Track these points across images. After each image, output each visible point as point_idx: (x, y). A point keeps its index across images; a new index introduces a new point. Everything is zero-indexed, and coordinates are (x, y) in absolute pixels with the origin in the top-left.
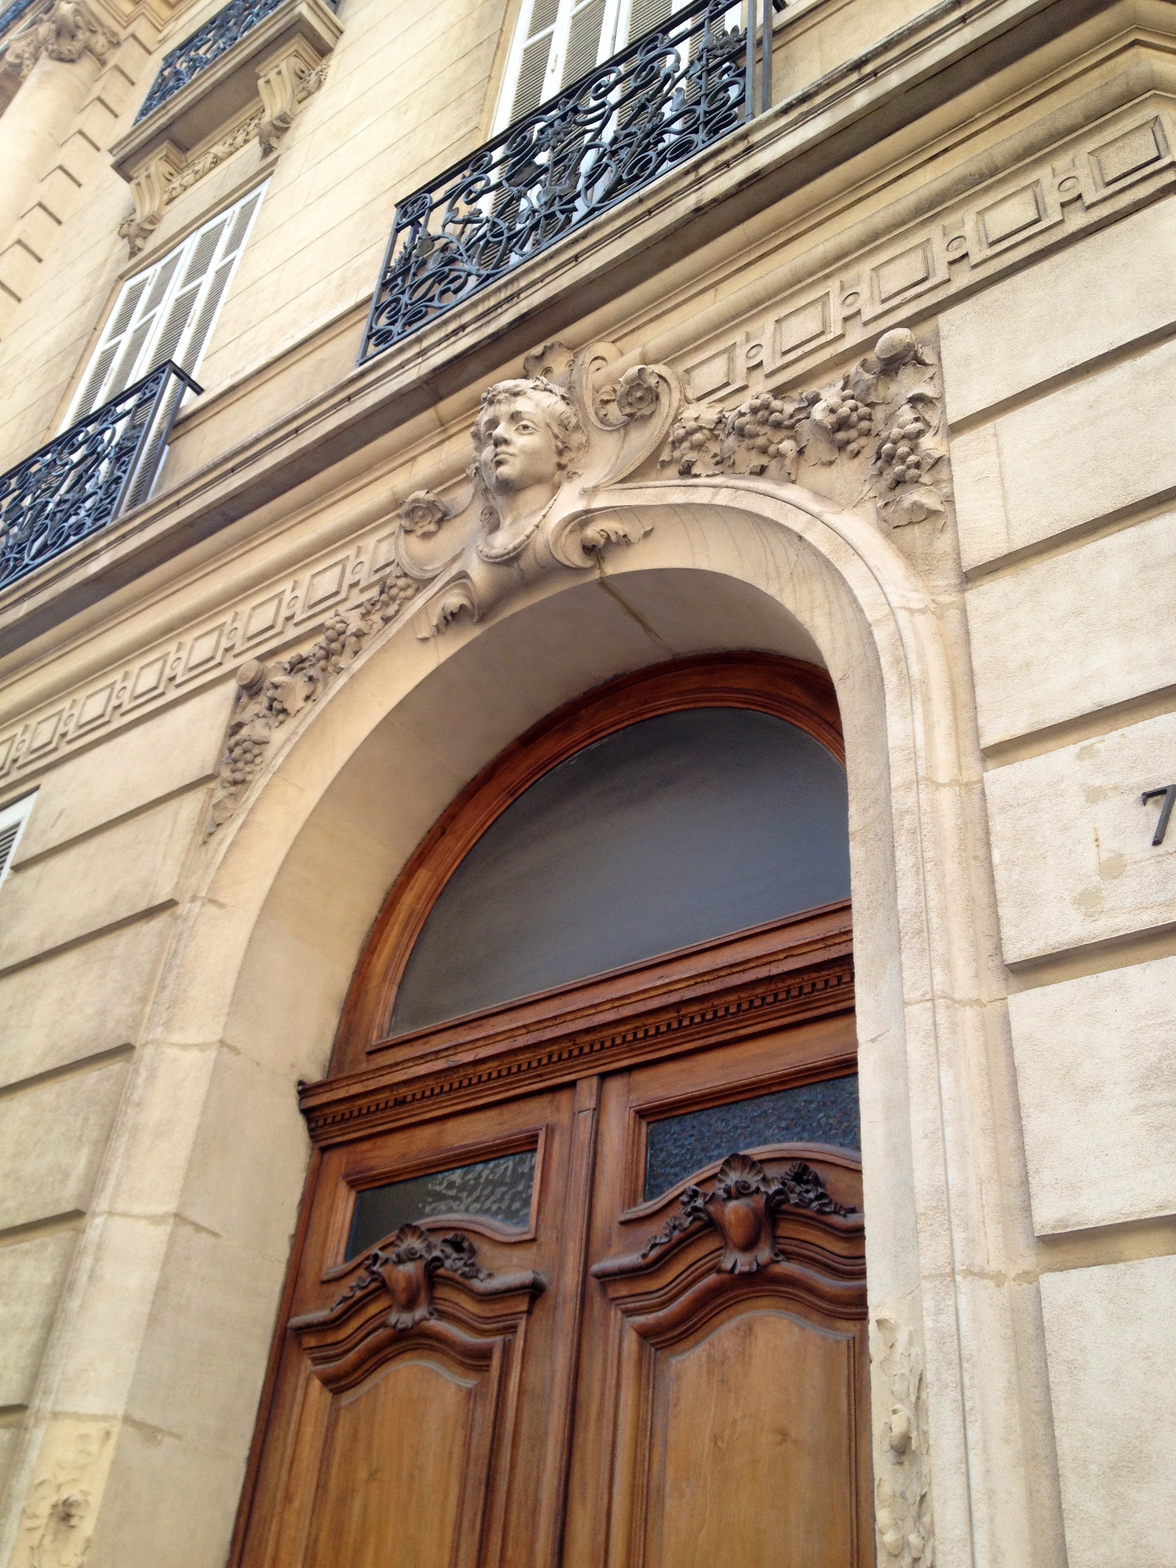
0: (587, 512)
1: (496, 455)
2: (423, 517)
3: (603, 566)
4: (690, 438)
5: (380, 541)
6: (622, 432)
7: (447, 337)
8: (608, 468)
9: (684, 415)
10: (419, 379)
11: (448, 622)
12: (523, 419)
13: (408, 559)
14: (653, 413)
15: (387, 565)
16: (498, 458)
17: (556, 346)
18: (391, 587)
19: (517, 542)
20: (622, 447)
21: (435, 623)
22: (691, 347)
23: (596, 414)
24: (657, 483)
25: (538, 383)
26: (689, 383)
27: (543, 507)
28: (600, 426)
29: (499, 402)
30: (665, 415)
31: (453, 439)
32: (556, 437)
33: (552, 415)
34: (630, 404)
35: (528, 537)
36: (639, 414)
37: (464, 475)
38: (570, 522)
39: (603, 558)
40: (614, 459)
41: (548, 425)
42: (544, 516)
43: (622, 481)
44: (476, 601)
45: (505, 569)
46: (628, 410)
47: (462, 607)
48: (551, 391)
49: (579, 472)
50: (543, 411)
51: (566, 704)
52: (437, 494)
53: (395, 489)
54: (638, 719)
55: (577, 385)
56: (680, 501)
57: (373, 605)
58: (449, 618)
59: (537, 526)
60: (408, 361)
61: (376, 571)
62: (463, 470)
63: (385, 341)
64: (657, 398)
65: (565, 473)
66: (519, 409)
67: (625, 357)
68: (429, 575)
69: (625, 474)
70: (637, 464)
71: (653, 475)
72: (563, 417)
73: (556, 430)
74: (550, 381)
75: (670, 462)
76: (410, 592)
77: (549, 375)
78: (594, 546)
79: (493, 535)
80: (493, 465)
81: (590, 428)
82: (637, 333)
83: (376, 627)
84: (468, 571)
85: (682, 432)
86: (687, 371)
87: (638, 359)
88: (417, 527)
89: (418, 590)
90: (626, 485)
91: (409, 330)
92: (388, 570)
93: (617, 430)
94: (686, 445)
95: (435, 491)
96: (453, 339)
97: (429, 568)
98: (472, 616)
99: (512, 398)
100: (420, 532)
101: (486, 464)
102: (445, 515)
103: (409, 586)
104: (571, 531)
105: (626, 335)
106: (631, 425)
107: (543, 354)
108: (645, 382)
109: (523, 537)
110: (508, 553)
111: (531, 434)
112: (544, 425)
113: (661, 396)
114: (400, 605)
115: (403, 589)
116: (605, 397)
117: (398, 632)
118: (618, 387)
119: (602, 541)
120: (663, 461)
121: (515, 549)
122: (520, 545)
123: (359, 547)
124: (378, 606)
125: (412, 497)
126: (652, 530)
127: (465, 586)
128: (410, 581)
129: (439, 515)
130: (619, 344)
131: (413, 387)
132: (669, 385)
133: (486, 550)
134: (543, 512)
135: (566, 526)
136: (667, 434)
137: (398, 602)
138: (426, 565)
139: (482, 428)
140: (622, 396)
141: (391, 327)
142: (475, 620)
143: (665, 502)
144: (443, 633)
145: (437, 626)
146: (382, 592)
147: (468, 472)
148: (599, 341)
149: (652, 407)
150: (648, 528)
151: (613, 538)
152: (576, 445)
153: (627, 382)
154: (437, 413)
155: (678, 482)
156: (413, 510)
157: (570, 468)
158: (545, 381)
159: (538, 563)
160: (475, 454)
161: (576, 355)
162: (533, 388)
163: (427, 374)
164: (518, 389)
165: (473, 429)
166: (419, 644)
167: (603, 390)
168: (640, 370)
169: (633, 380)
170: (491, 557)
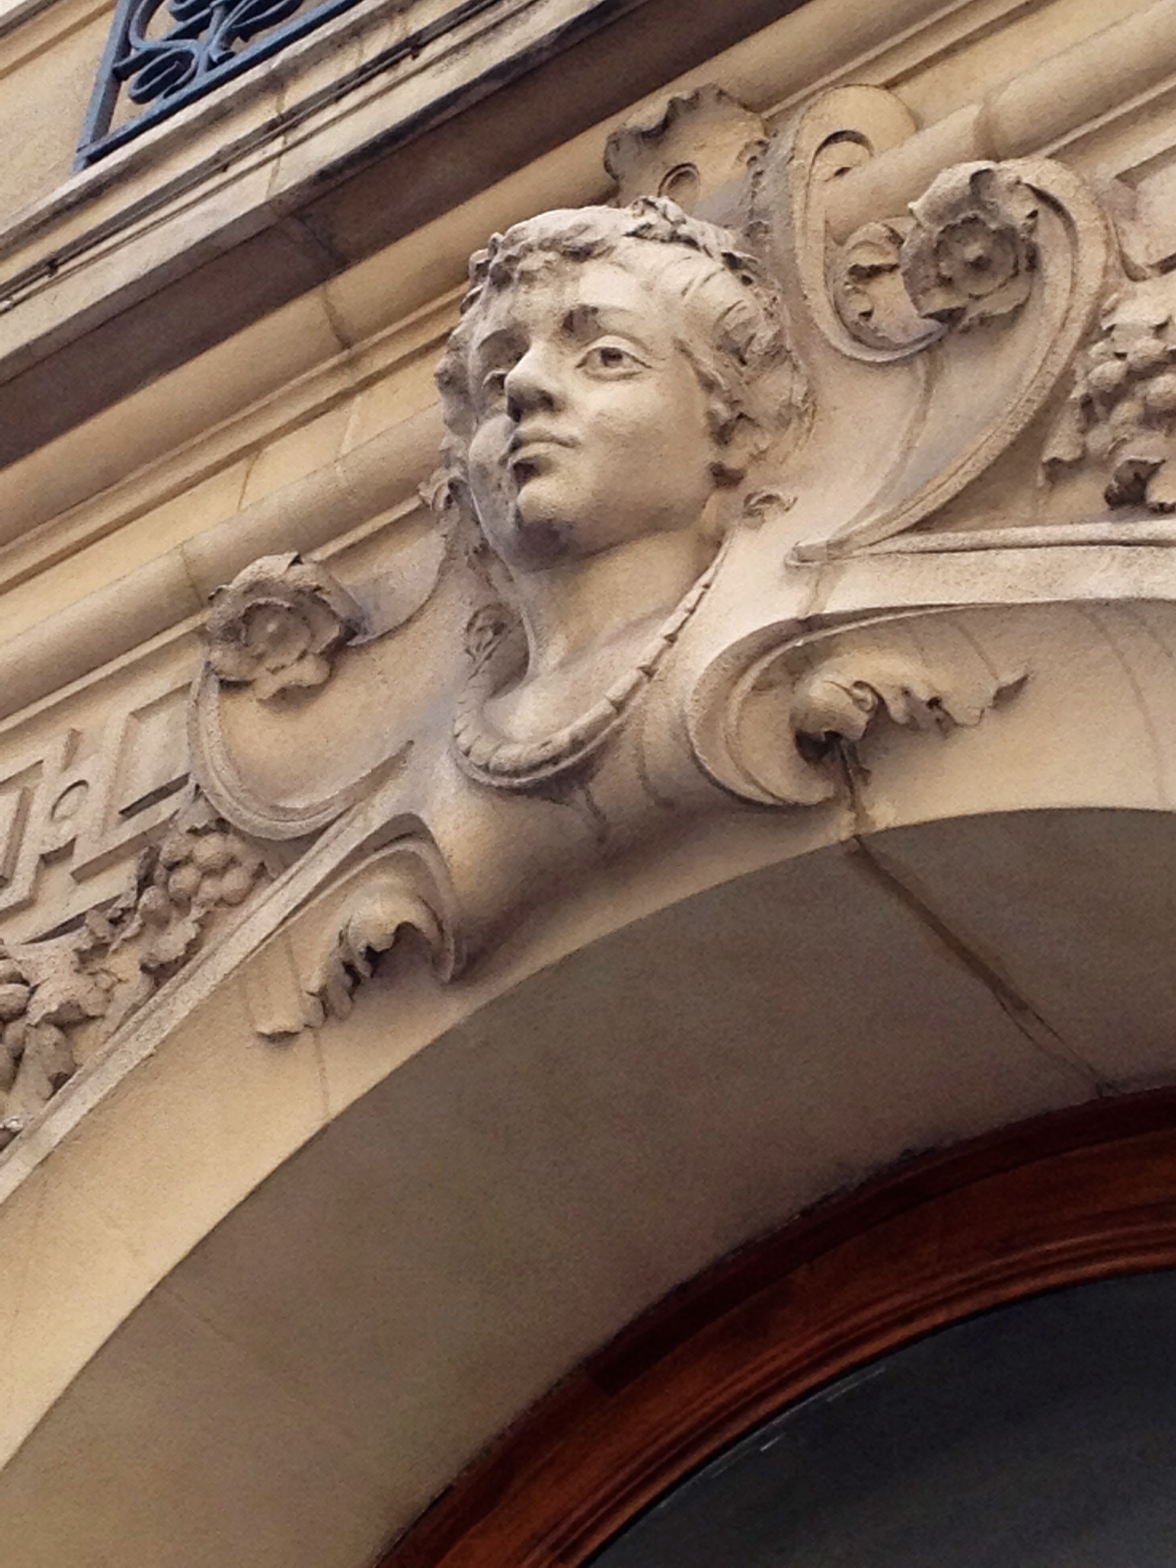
0: (809, 624)
1: (515, 447)
2: (280, 639)
3: (865, 796)
4: (1139, 389)
5: (140, 714)
6: (920, 368)
7: (364, 74)
8: (876, 484)
9: (1119, 318)
10: (272, 204)
11: (357, 980)
12: (601, 332)
13: (228, 774)
14: (1019, 310)
15: (162, 793)
16: (524, 453)
17: (709, 99)
18: (173, 867)
19: (584, 720)
20: (921, 417)
21: (314, 985)
22: (1139, 101)
23: (838, 311)
24: (1037, 533)
25: (651, 217)
26: (1133, 214)
27: (670, 610)
28: (847, 347)
29: (528, 278)
30: (1058, 314)
31: (380, 389)
32: (709, 385)
33: (694, 317)
34: (946, 283)
35: (619, 706)
36: (973, 313)
37: (412, 504)
38: (753, 659)
39: (865, 774)
40: (894, 455)
41: (683, 350)
42: (671, 639)
43: (922, 526)
44: (449, 912)
45: (544, 807)
46: (940, 301)
47: (404, 931)
48: (691, 242)
49: (786, 495)
50: (668, 306)
51: (746, 1248)
52: (324, 564)
53: (191, 550)
54: (986, 1298)
55: (775, 222)
56: (1111, 592)
57: (115, 922)
58: (362, 967)
59: (648, 672)
60: (240, 149)
61: (128, 813)
62: (409, 488)
63: (168, 85)
64: (1033, 262)
65: (735, 497)
66: (590, 300)
67: (928, 134)
68: (298, 827)
69: (932, 504)
70: (971, 471)
71: (1023, 507)
72: (732, 321)
73: (709, 364)
74: (689, 208)
75: (1079, 465)
76: (234, 881)
77: (685, 190)
78: (834, 736)
79: (503, 702)
80: (506, 476)
81: (816, 356)
82: (964, 58)
83: (124, 996)
84: (424, 816)
85: (1113, 369)
86: (1128, 178)
87: (968, 142)
88: (261, 672)
89: (260, 874)
90: (933, 540)
91: (244, 51)
92: (166, 808)
93: (907, 361)
94: (1126, 410)
95: (318, 555)
96: (381, 81)
97: (299, 804)
98: (437, 962)
99: (569, 267)
100: (269, 685)
101: (483, 471)
102: (351, 631)
103: (232, 862)
104: (759, 688)
105: (929, 63)
106: (951, 346)
107: (666, 124)
108: (994, 213)
109: (600, 708)
110: (554, 760)
111: (627, 377)
112: (668, 350)
113: (1045, 257)
114: (203, 924)
115: (210, 872)
116: (866, 259)
117: (195, 1014)
118: (905, 227)
119: (861, 719)
120: (1055, 461)
121: (576, 744)
122: (593, 730)
123: (75, 735)
124: (132, 927)
125: (246, 575)
126: (1021, 683)
127: (414, 863)
128: (236, 846)
129: (334, 633)
130: (905, 90)
131: (252, 230)
132: (1069, 223)
133: (483, 748)
134: (668, 627)
135: (743, 670)
136: (1067, 377)
137: (196, 913)
138: (286, 794)
139: (473, 360)
140: (917, 257)
141: (188, 44)
142: (447, 976)
143: (1063, 595)
144: (342, 1019)
145: (322, 995)
146: (144, 882)
147: (427, 493)
148: (845, 82)
149: (1016, 292)
150: (1009, 678)
151: (897, 709)
152: (773, 408)
153: (935, 215)
154: (330, 311)
155: (1103, 529)
156: (250, 616)
157: (753, 481)
158: (674, 210)
159: (649, 790)
160: (449, 440)
161: (771, 127)
162: (634, 234)
163: (299, 187)
164: (587, 238)
165: (442, 361)
166: (260, 1051)
167: (859, 236)
168: (976, 177)
169: (954, 208)
170: (499, 772)
